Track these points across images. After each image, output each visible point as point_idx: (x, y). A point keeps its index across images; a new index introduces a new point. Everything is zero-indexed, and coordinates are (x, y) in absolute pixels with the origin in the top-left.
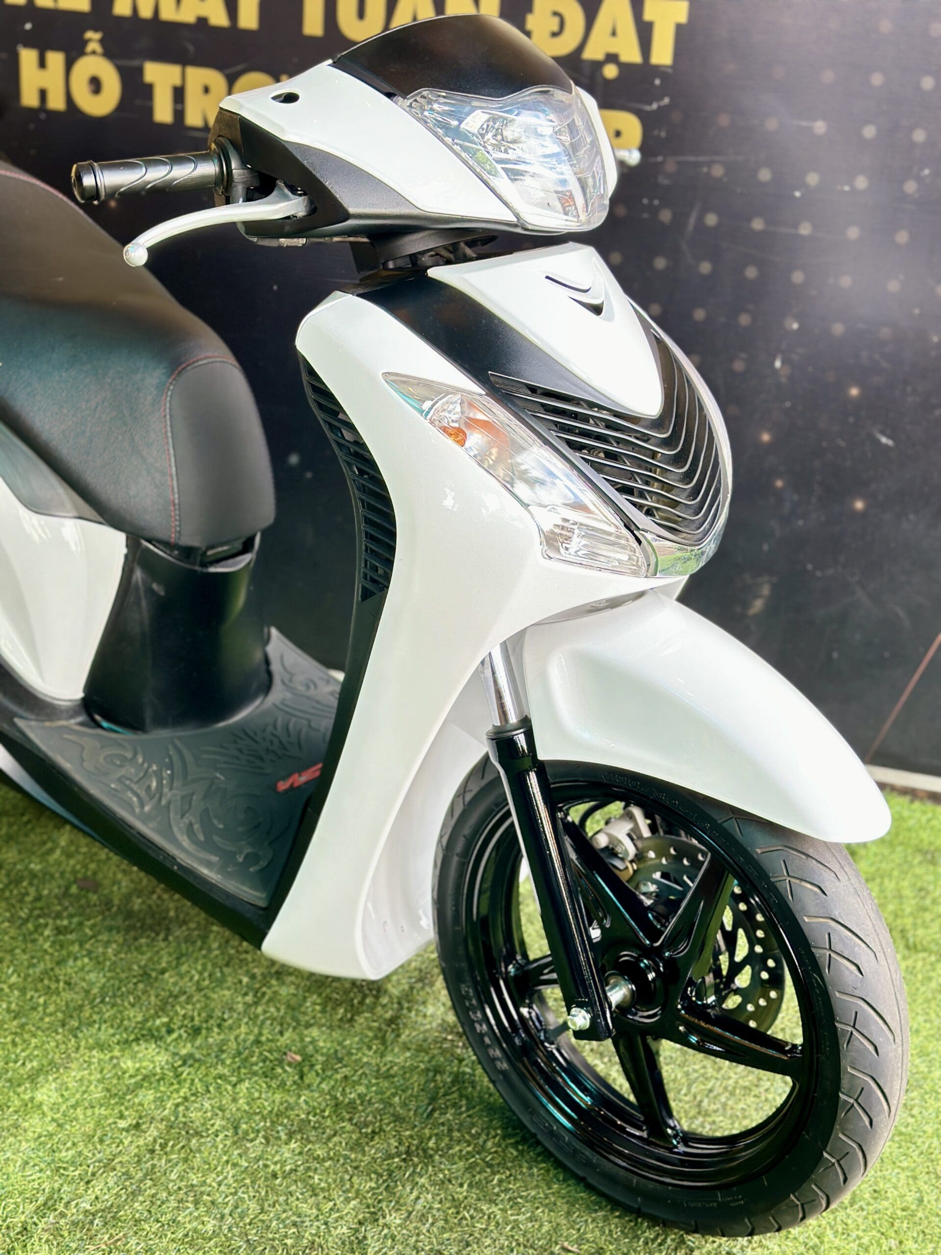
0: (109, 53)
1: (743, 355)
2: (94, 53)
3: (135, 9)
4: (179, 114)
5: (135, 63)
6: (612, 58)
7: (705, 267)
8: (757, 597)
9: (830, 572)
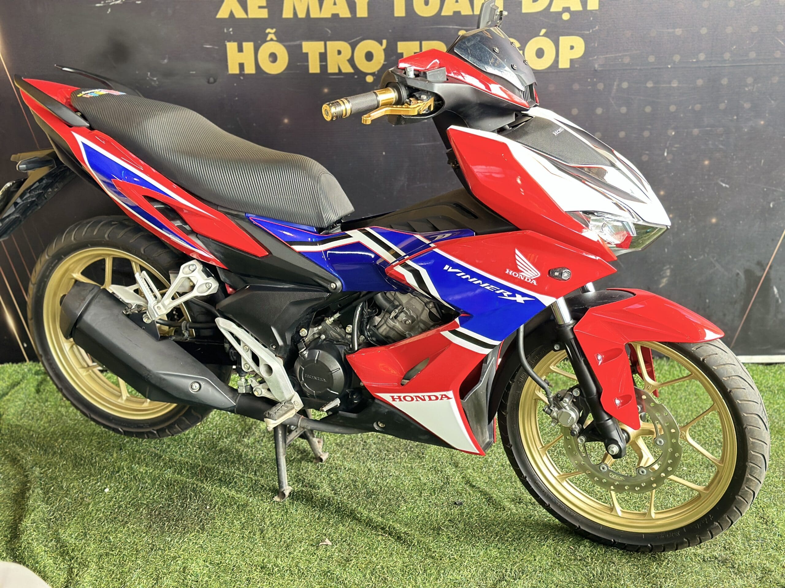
0: (280, 39)
1: (647, 152)
2: (272, 40)
3: (295, 14)
4: (324, 67)
5: (298, 42)
6: (566, 9)
7: (624, 110)
8: (664, 277)
9: (702, 257)
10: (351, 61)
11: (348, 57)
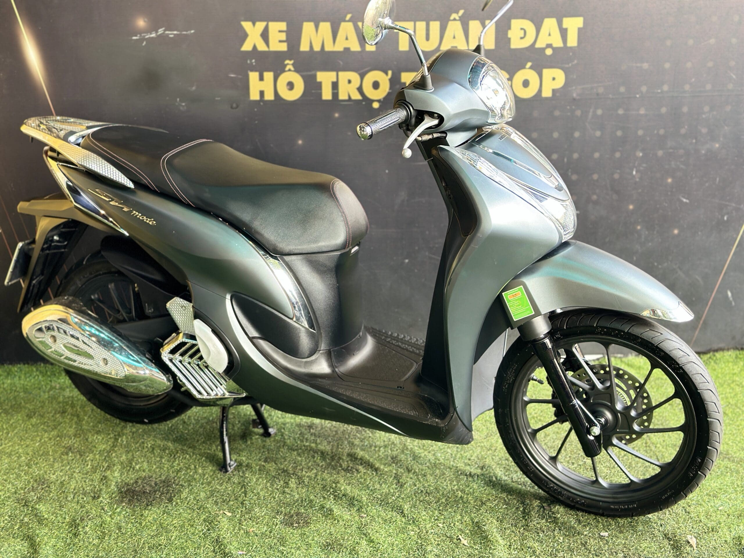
0: (297, 70)
2: (290, 70)
3: (311, 47)
4: (335, 94)
5: (313, 73)
6: (549, 46)
7: (598, 133)
10: (360, 89)
11: (358, 85)
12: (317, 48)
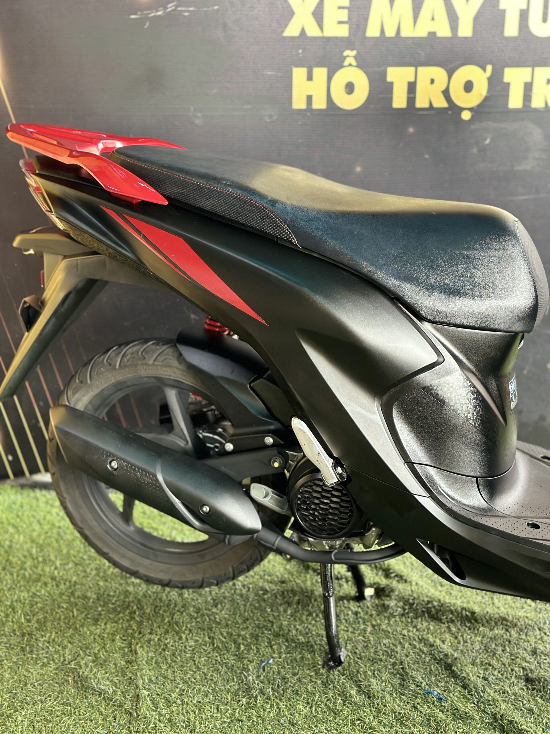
0: (361, 65)
2: (350, 65)
3: (382, 31)
4: (411, 99)
5: (382, 68)
10: (446, 93)
11: (443, 87)
12: (390, 33)
